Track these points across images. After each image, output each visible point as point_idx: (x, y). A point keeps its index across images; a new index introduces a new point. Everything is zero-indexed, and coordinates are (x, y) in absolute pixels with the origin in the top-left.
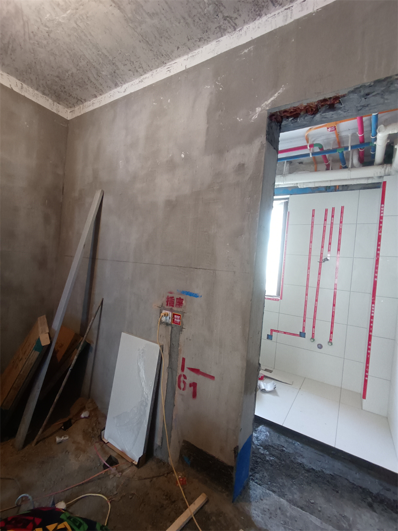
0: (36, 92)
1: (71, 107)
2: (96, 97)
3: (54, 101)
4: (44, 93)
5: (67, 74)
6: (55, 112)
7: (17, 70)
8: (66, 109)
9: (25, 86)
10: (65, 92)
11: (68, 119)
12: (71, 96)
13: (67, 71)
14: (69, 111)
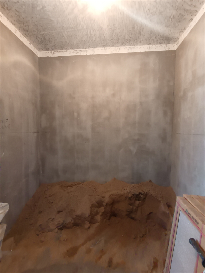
0: (157, 45)
1: (176, 41)
2: (192, 20)
3: (166, 44)
4: (160, 43)
6: (168, 50)
7: (146, 40)
8: (174, 44)
9: (151, 46)
11: (175, 50)
14: (175, 44)
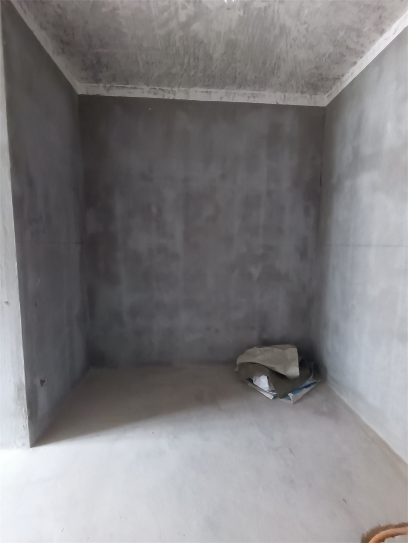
0: (296, 95)
1: (327, 92)
3: (311, 95)
4: (302, 92)
5: (324, 59)
6: (313, 105)
7: (281, 84)
8: (323, 96)
9: (287, 95)
10: (322, 79)
11: (326, 105)
12: (327, 79)
13: (324, 55)
14: (326, 96)
